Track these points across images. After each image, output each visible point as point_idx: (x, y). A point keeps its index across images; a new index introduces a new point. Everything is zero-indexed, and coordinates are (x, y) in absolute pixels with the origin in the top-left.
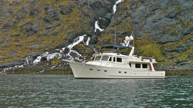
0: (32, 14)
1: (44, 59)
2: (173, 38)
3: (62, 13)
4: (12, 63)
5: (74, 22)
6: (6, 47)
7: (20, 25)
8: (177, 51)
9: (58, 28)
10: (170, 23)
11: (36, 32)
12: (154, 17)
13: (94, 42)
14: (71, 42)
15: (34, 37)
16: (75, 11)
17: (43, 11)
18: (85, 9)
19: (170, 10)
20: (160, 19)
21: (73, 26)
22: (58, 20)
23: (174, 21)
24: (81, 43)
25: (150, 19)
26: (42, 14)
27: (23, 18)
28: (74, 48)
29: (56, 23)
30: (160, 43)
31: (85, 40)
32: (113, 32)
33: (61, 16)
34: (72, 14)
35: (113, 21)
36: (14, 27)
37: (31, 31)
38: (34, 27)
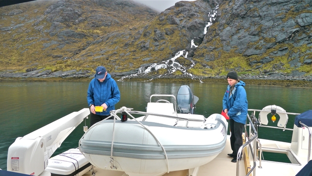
0: (145, 35)
1: (153, 69)
2: (258, 52)
3: (167, 34)
4: (129, 72)
5: (176, 40)
6: (125, 60)
7: (136, 43)
8: (263, 63)
9: (164, 45)
10: (254, 40)
11: (147, 49)
12: (239, 35)
13: (191, 55)
14: (173, 56)
15: (146, 52)
16: (176, 32)
17: (153, 33)
18: (184, 31)
19: (253, 29)
20: (244, 37)
21: (175, 43)
22: (164, 39)
23: (257, 38)
24: (181, 56)
25: (235, 37)
26: (152, 35)
27: (138, 38)
28: (176, 60)
29: (162, 41)
30: (246, 56)
31: (184, 54)
32: (206, 48)
33: (166, 37)
34: (174, 35)
35: (205, 39)
36: (132, 45)
37: (144, 48)
38: (146, 45)
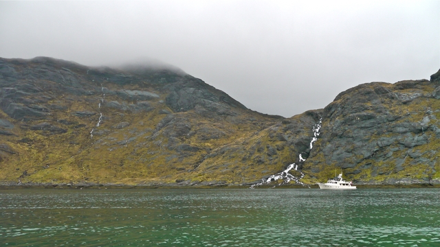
0: (259, 151)
1: (273, 180)
2: (351, 165)
3: (278, 150)
5: (286, 155)
7: (252, 158)
8: (354, 174)
9: (276, 160)
10: (348, 156)
11: (263, 162)
12: (338, 152)
13: (300, 168)
14: (286, 169)
15: (262, 166)
16: (286, 148)
17: (266, 149)
18: (292, 147)
19: (349, 147)
20: (342, 153)
21: (286, 158)
22: (276, 154)
23: (351, 155)
24: (292, 169)
25: (335, 153)
26: (266, 151)
27: (254, 153)
28: (289, 172)
29: (275, 156)
30: (343, 168)
31: (295, 167)
32: (312, 162)
33: (278, 152)
34: (285, 151)
35: (311, 154)
36: (249, 159)
37: (260, 162)
38: (262, 159)
